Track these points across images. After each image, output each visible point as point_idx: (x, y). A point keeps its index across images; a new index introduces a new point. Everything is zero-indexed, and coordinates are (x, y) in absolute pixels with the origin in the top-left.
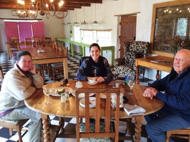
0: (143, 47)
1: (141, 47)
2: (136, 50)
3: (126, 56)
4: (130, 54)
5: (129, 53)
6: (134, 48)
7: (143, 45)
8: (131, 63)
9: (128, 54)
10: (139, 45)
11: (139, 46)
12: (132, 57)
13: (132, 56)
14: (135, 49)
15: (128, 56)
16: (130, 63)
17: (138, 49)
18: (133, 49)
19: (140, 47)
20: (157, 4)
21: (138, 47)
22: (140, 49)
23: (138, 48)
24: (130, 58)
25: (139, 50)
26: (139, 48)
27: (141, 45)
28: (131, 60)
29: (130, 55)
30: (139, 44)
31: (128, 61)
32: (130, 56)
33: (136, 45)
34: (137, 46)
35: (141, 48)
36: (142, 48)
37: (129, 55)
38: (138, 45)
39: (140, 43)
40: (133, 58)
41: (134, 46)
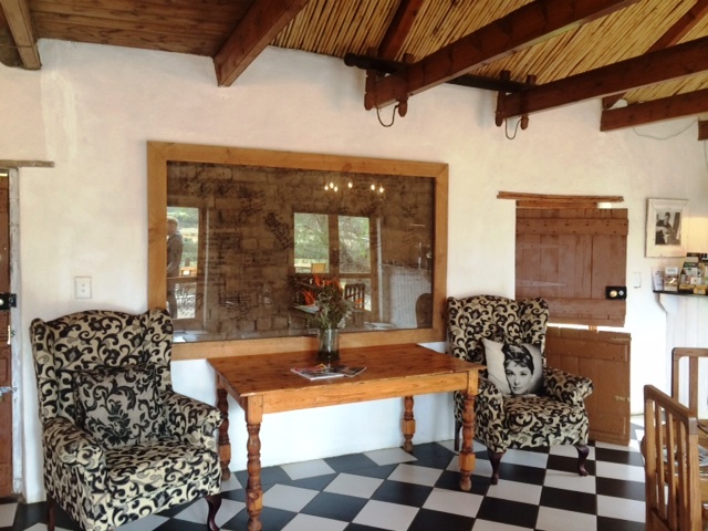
0: (135, 338)
1: (126, 336)
2: (103, 357)
3: (102, 402)
4: (122, 382)
5: (114, 382)
6: (90, 350)
7: (129, 329)
8: (142, 428)
9: (110, 387)
10: (113, 330)
11: (113, 336)
12: (139, 397)
13: (141, 390)
14: (95, 354)
15: (114, 397)
16: (135, 432)
17: (114, 351)
18: (87, 357)
19: (120, 336)
20: (170, 144)
21: (111, 340)
22: (125, 350)
23: (111, 347)
24: (131, 406)
25: (118, 354)
26: (117, 348)
27: (120, 327)
28: (142, 416)
29: (126, 389)
30: (109, 327)
31: (118, 428)
32: (132, 397)
33: (92, 334)
34: (100, 334)
35: (129, 343)
36: (132, 341)
37: (116, 390)
38: (105, 330)
39: (111, 319)
40: (145, 402)
41: (88, 341)
